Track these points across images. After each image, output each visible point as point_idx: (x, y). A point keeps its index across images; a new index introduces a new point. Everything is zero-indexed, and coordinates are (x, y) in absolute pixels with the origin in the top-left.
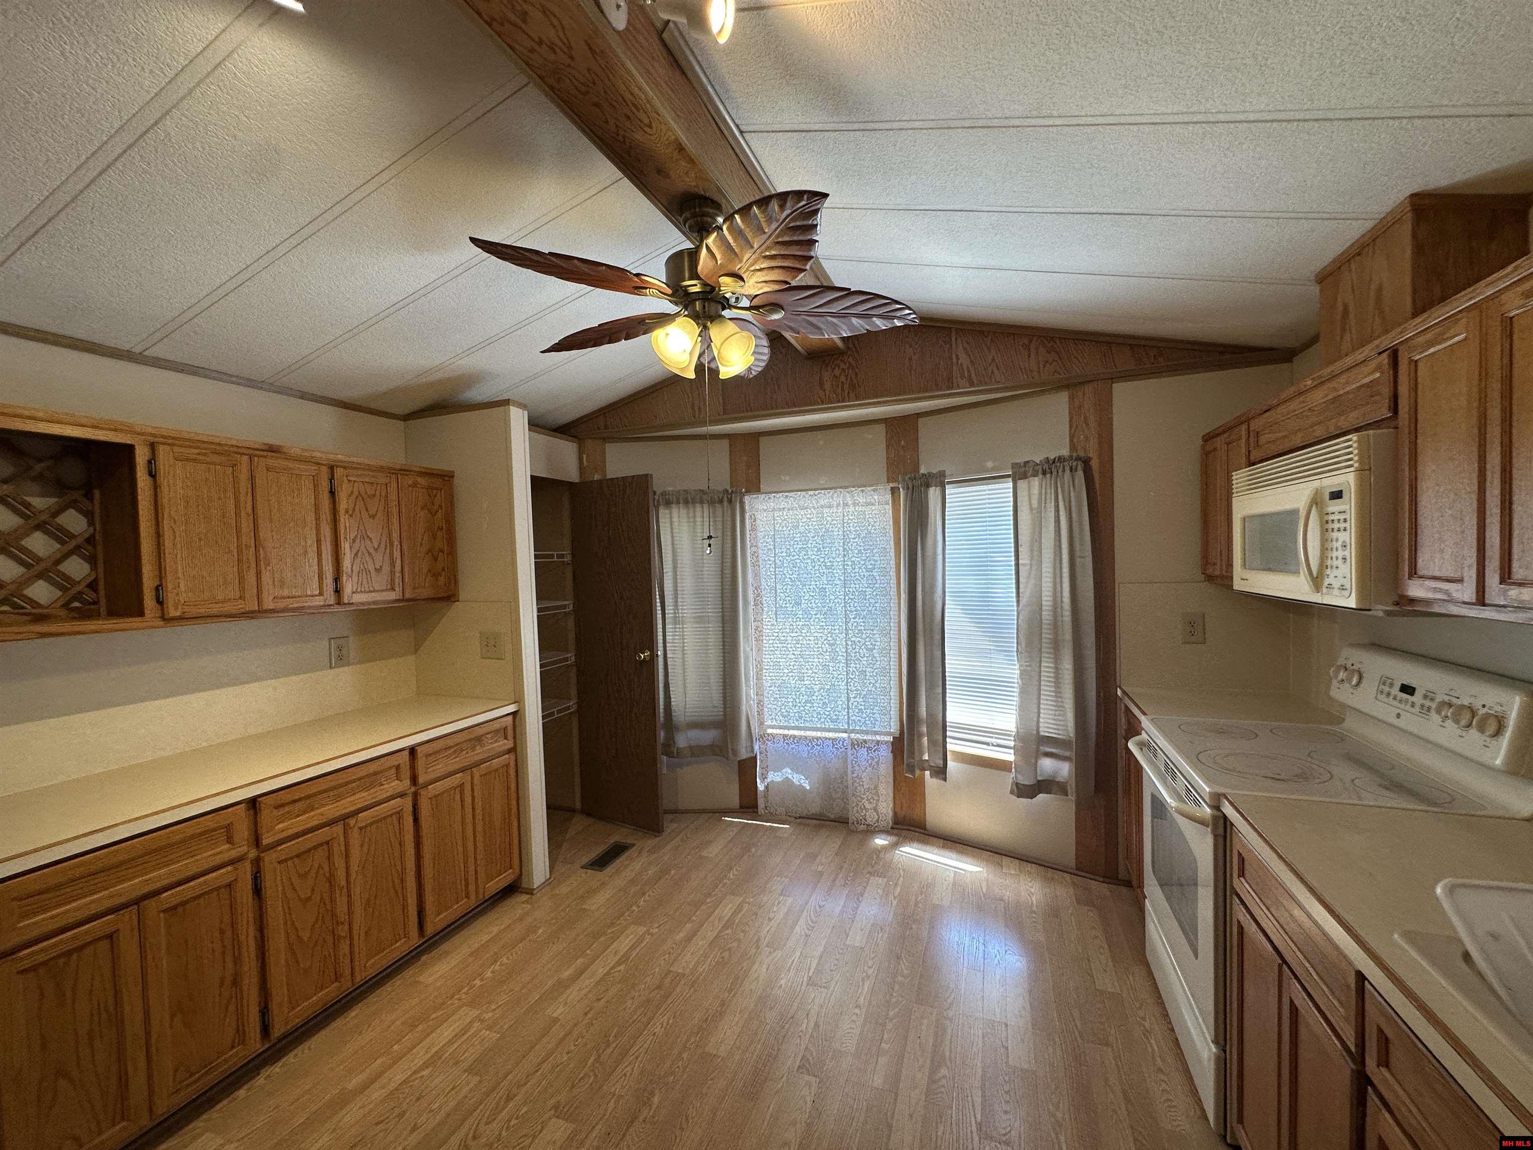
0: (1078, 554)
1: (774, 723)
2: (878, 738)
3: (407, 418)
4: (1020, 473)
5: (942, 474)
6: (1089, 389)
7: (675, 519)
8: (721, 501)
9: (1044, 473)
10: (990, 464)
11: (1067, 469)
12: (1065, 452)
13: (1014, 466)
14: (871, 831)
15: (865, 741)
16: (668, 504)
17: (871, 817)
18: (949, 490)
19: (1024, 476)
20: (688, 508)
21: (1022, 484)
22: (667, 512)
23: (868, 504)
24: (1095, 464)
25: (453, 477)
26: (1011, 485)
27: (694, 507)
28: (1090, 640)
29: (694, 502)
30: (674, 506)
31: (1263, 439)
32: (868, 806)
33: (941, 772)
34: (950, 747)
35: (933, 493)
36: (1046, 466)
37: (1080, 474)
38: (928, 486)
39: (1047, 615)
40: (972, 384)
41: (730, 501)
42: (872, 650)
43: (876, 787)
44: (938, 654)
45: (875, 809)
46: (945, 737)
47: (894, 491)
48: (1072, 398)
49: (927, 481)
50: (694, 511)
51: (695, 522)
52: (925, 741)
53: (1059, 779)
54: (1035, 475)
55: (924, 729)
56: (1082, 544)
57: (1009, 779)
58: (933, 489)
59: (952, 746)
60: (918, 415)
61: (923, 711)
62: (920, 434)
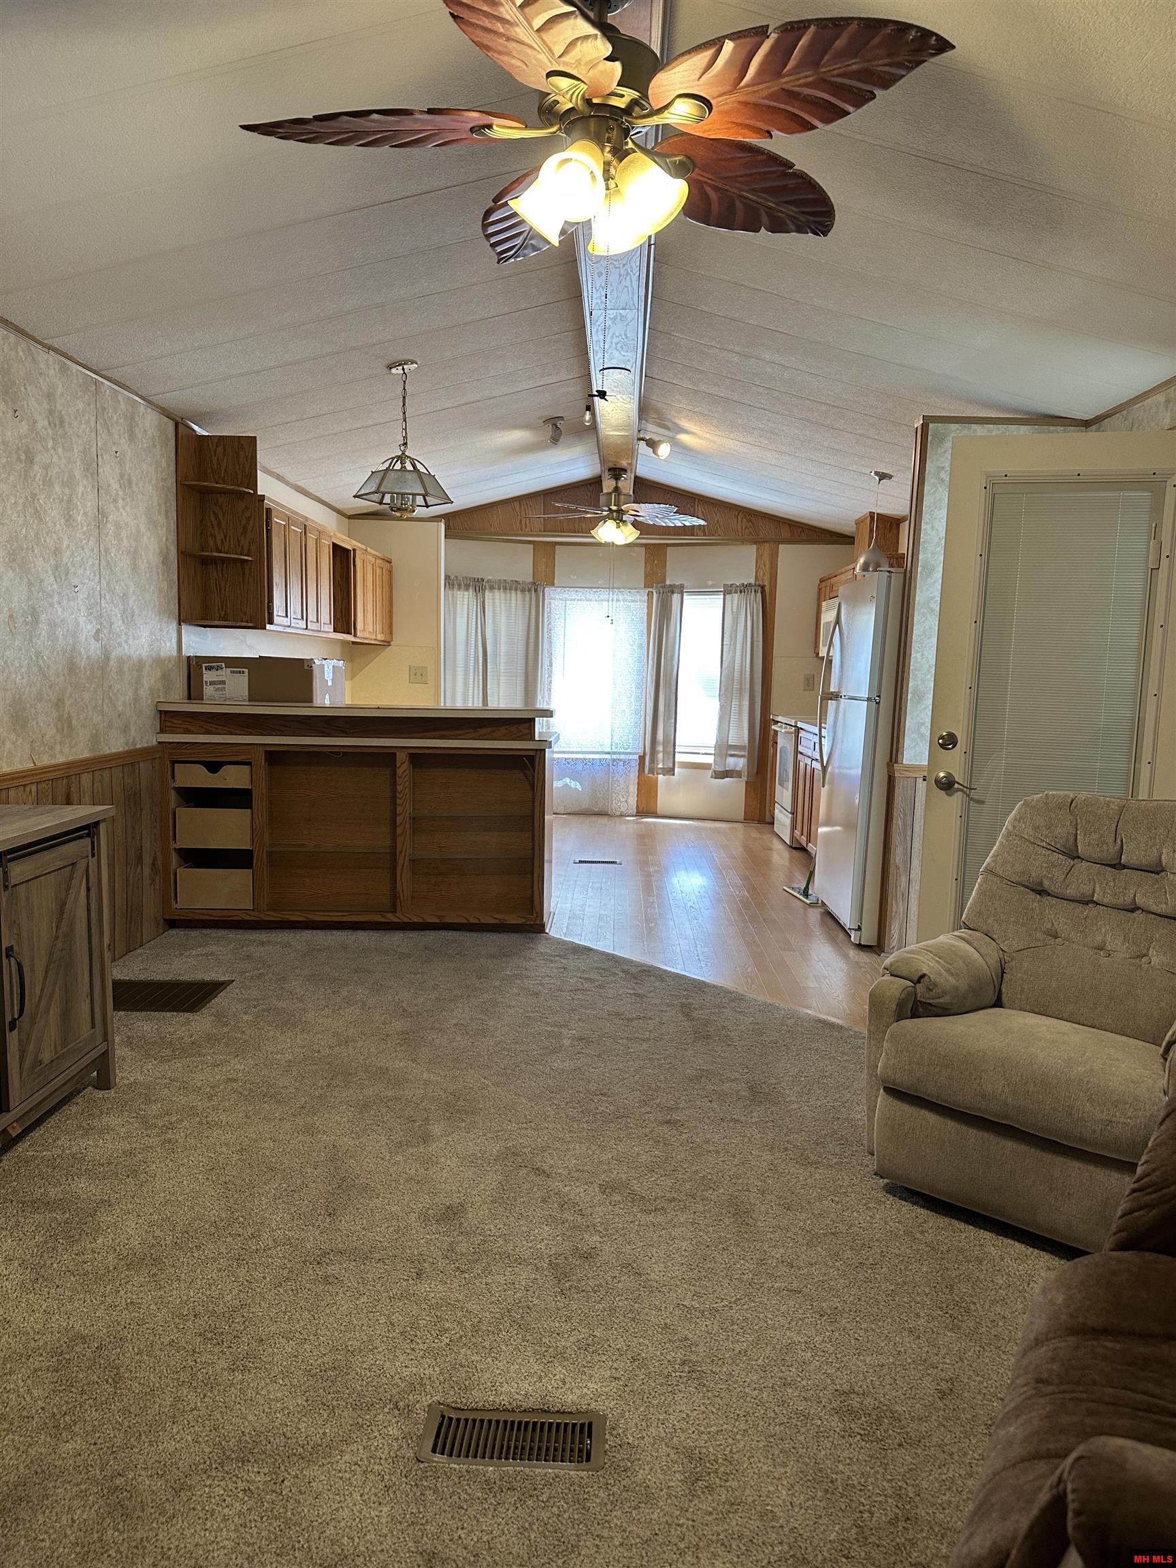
0: (755, 639)
2: (631, 757)
4: (728, 590)
5: (682, 586)
6: (767, 545)
7: (497, 601)
8: (529, 590)
9: (741, 592)
10: (710, 583)
11: (753, 591)
12: (752, 581)
13: (724, 586)
14: (623, 815)
15: (622, 759)
16: (492, 588)
17: (623, 808)
18: (686, 597)
19: (730, 593)
20: (505, 593)
21: (727, 596)
22: (491, 594)
23: (632, 601)
24: (767, 589)
26: (722, 597)
27: (511, 593)
28: (758, 688)
29: (511, 589)
30: (496, 591)
32: (622, 800)
33: (671, 771)
34: (677, 759)
35: (676, 598)
36: (742, 588)
37: (759, 594)
38: (673, 592)
39: (736, 675)
40: (705, 535)
41: (536, 591)
42: (629, 697)
43: (628, 787)
44: (673, 698)
45: (626, 801)
46: (674, 753)
47: (650, 594)
48: (758, 549)
49: (672, 589)
50: (511, 597)
51: (510, 603)
52: (660, 756)
53: (738, 769)
54: (736, 592)
55: (660, 748)
56: (758, 634)
57: (710, 773)
58: (675, 595)
59: (679, 758)
60: (668, 545)
61: (660, 736)
62: (667, 557)
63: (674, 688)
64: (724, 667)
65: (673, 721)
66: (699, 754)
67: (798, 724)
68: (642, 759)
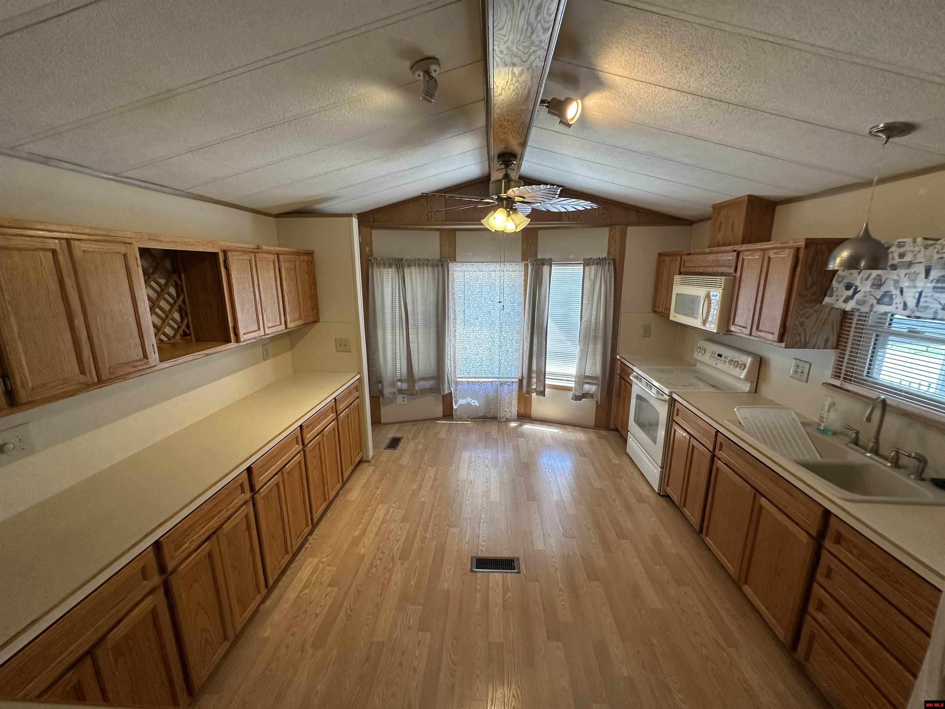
0: (608, 300)
1: (463, 376)
2: (513, 380)
3: (277, 216)
4: (587, 263)
5: (551, 260)
6: (617, 227)
7: (414, 275)
8: (437, 266)
9: (597, 264)
10: (571, 257)
11: (607, 263)
12: (605, 255)
13: (584, 259)
14: (508, 420)
15: (507, 382)
16: (409, 265)
17: (508, 415)
18: (553, 267)
19: (589, 265)
20: (419, 268)
21: (587, 268)
22: (409, 270)
23: (513, 271)
24: (617, 260)
25: (313, 254)
26: (582, 267)
27: (423, 268)
28: (610, 336)
29: (423, 265)
30: (412, 267)
31: (686, 265)
32: (507, 410)
33: (542, 393)
34: (547, 382)
35: (546, 268)
36: (598, 261)
37: (612, 267)
38: (543, 264)
39: (593, 326)
40: (570, 220)
41: (442, 265)
42: (512, 340)
43: (511, 402)
44: (544, 342)
45: (510, 411)
46: (545, 378)
47: (526, 266)
48: (610, 231)
49: (543, 262)
50: (424, 271)
51: (424, 276)
52: (534, 380)
53: (591, 392)
54: (593, 264)
55: (534, 375)
56: (610, 296)
57: (571, 394)
58: (545, 266)
59: (548, 382)
60: (539, 228)
61: (534, 367)
62: (539, 238)
63: (544, 335)
64: (583, 321)
65: (544, 358)
66: (562, 380)
67: (675, 396)
68: (521, 381)
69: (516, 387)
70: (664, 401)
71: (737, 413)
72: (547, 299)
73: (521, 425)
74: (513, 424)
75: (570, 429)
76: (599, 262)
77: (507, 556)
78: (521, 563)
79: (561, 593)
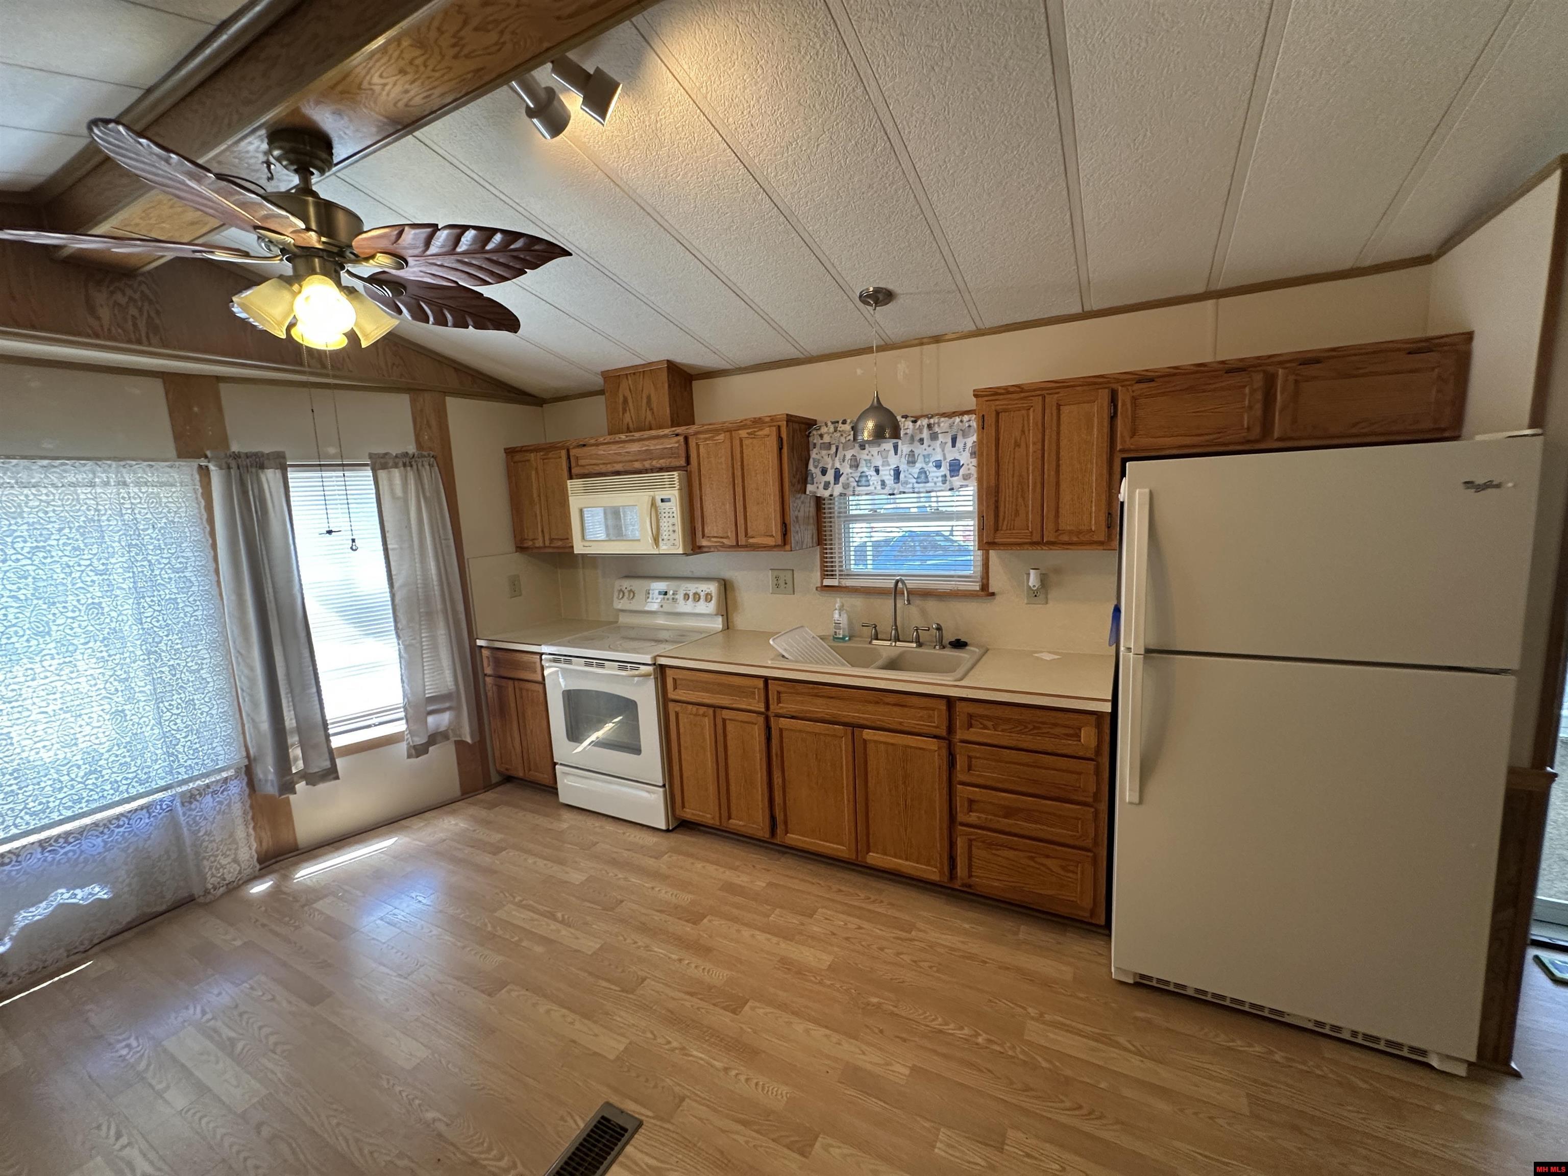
2: (224, 775)
4: (379, 464)
5: (277, 456)
6: (424, 396)
9: (405, 465)
11: (423, 464)
12: (413, 448)
13: (371, 456)
14: (235, 887)
15: (208, 786)
17: (231, 872)
18: (290, 473)
19: (384, 467)
21: (382, 474)
24: (440, 460)
26: (370, 473)
31: (581, 462)
32: (224, 862)
33: (327, 775)
34: (335, 745)
35: (270, 476)
36: (403, 460)
37: (435, 472)
38: (262, 467)
42: (198, 671)
45: (235, 861)
46: (327, 735)
47: (204, 472)
48: (413, 402)
49: (259, 462)
52: (296, 752)
53: (442, 729)
54: (396, 466)
55: (293, 739)
56: (444, 529)
57: (403, 748)
58: (267, 472)
59: (337, 742)
60: (219, 379)
61: (290, 721)
62: (224, 402)
63: (303, 634)
64: (396, 585)
65: (314, 690)
66: (369, 726)
67: (663, 661)
68: (248, 771)
69: (237, 788)
70: (646, 675)
71: (775, 646)
72: (292, 547)
73: (286, 877)
74: (259, 888)
75: (416, 822)
76: (406, 461)
77: (582, 1125)
78: (622, 1107)
79: (734, 1073)
